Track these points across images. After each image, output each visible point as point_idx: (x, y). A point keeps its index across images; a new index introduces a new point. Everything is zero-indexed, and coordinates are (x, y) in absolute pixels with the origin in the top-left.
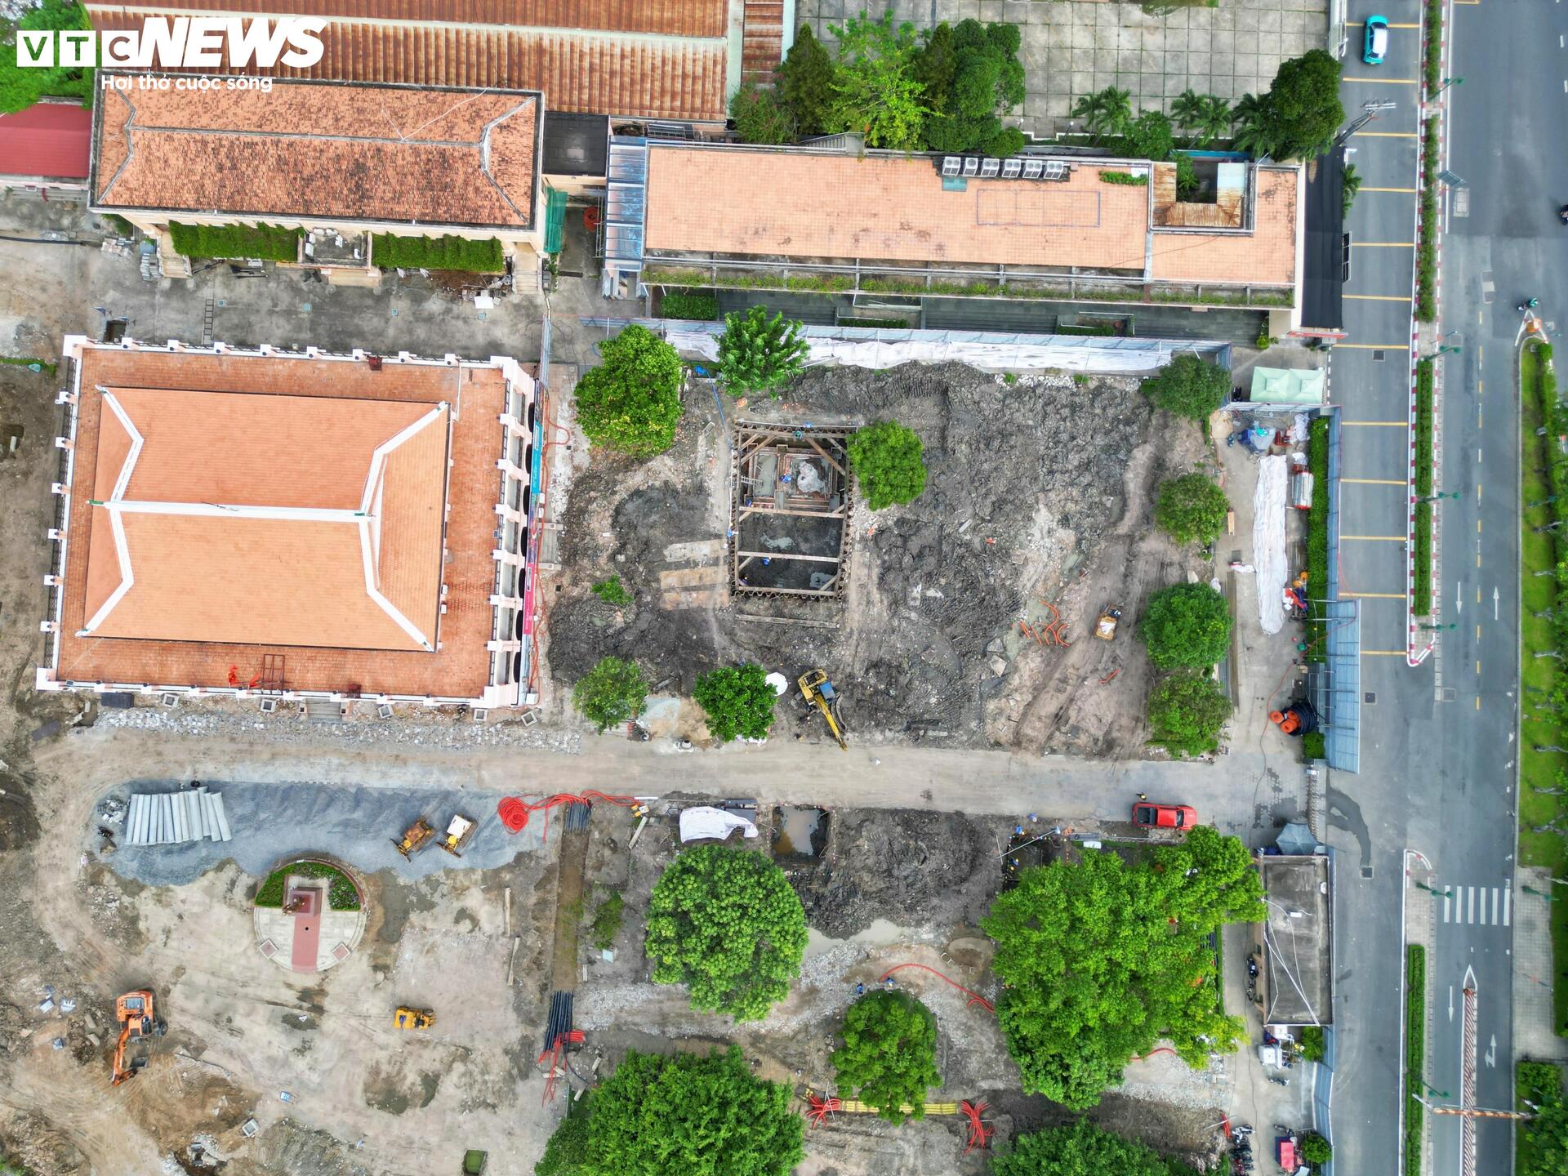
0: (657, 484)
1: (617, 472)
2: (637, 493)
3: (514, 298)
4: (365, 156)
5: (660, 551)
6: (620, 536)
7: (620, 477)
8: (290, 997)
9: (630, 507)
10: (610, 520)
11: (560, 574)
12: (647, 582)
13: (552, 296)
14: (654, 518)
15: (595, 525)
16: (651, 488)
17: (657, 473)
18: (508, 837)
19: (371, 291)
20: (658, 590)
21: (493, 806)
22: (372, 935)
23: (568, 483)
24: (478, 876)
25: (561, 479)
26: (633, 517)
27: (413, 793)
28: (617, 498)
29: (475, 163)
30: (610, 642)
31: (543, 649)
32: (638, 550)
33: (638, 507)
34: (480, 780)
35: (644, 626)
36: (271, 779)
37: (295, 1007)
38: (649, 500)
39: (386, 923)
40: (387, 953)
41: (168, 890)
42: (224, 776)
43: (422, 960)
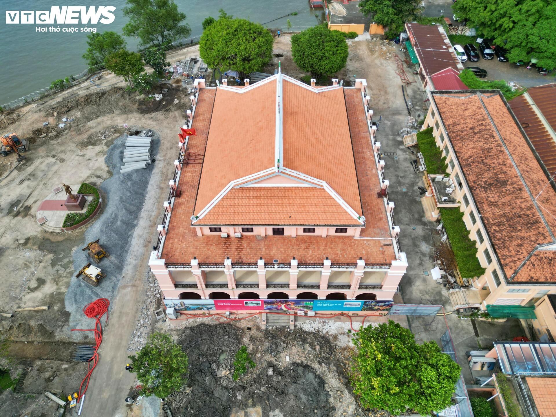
0: (331, 400)
1: (337, 365)
2: (322, 383)
3: (444, 292)
4: (512, 184)
5: (278, 405)
6: (287, 370)
7: (333, 367)
8: (29, 202)
9: (311, 376)
10: (299, 361)
11: (258, 329)
12: (252, 395)
13: (455, 316)
14: (303, 397)
15: (295, 349)
16: (327, 395)
17: (340, 399)
18: (83, 306)
19: (423, 216)
20: (246, 406)
21: (105, 295)
22: (48, 236)
23: (324, 331)
24: (63, 289)
25: (326, 326)
26: (303, 380)
27: (127, 252)
28: (316, 366)
29: (540, 241)
30: (205, 367)
31: (207, 320)
32: (277, 386)
33: (311, 383)
34: (125, 287)
35: (217, 394)
36: (149, 187)
37: (23, 204)
38: (317, 393)
39: (52, 242)
40: (34, 244)
41: (104, 155)
42: (155, 171)
43: (21, 262)
